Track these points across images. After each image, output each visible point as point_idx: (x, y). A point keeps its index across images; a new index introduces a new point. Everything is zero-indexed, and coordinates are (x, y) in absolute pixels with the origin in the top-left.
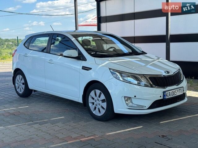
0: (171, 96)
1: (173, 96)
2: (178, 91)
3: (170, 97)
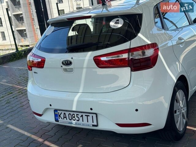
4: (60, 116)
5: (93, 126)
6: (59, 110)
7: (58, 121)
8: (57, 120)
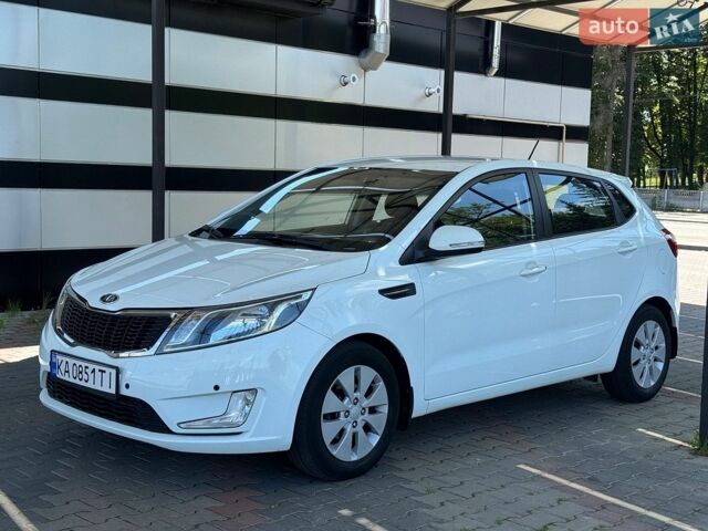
0: (72, 380)
1: (77, 381)
2: (93, 371)
3: (66, 378)
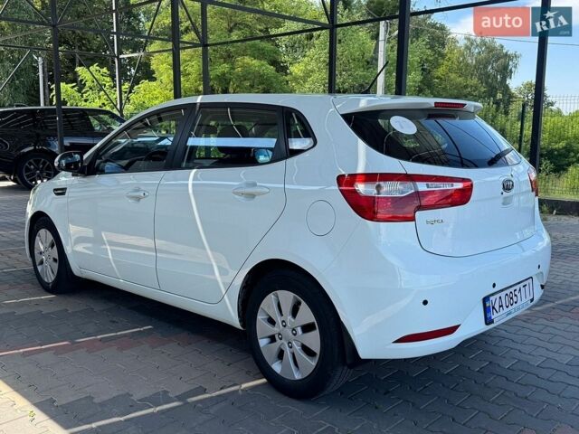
4: (493, 308)
5: (532, 300)
6: (493, 295)
7: (492, 322)
8: (488, 321)
